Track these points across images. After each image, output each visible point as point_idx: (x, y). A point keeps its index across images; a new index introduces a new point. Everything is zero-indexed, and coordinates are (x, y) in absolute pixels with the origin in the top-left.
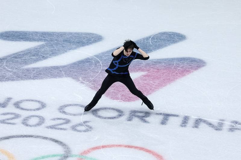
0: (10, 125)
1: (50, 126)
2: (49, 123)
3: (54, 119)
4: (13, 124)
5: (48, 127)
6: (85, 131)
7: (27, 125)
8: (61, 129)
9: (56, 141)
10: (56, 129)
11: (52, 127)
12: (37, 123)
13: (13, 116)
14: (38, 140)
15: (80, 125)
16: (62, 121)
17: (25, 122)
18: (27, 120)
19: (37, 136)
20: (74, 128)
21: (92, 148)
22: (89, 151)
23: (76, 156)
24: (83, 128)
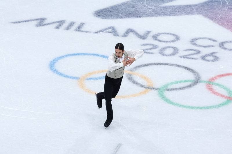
0: (149, 54)
1: (183, 56)
2: (182, 53)
3: (187, 50)
4: (152, 53)
5: (181, 57)
6: (213, 61)
7: (163, 55)
8: (192, 58)
9: (188, 69)
10: (188, 58)
11: (185, 57)
12: (172, 53)
13: (151, 47)
14: (173, 67)
15: (209, 55)
16: (193, 52)
17: (162, 53)
18: (163, 50)
19: (172, 64)
20: (203, 58)
21: (219, 76)
22: (216, 78)
23: (205, 82)
24: (211, 58)
